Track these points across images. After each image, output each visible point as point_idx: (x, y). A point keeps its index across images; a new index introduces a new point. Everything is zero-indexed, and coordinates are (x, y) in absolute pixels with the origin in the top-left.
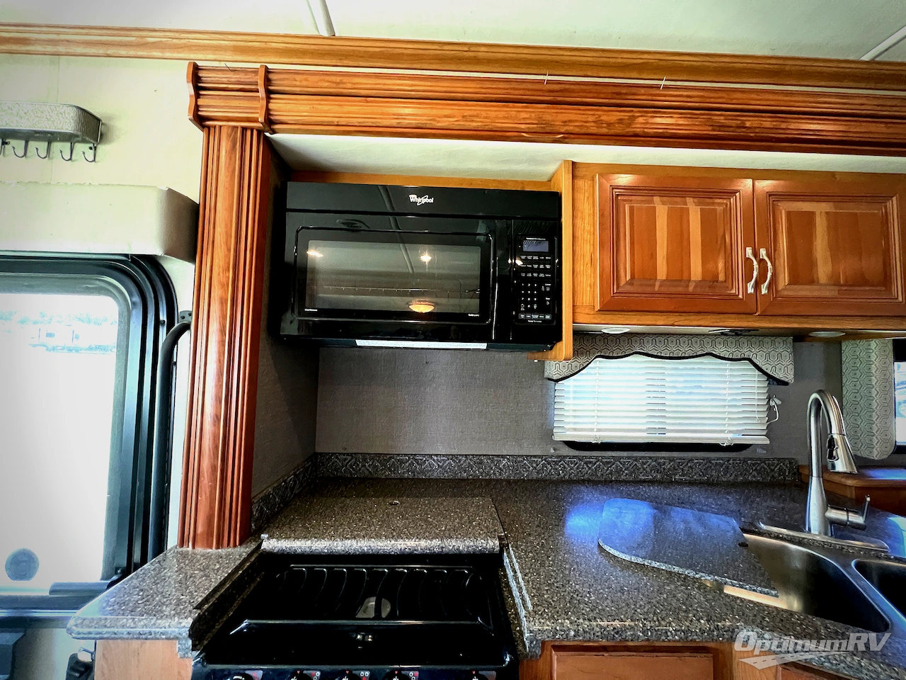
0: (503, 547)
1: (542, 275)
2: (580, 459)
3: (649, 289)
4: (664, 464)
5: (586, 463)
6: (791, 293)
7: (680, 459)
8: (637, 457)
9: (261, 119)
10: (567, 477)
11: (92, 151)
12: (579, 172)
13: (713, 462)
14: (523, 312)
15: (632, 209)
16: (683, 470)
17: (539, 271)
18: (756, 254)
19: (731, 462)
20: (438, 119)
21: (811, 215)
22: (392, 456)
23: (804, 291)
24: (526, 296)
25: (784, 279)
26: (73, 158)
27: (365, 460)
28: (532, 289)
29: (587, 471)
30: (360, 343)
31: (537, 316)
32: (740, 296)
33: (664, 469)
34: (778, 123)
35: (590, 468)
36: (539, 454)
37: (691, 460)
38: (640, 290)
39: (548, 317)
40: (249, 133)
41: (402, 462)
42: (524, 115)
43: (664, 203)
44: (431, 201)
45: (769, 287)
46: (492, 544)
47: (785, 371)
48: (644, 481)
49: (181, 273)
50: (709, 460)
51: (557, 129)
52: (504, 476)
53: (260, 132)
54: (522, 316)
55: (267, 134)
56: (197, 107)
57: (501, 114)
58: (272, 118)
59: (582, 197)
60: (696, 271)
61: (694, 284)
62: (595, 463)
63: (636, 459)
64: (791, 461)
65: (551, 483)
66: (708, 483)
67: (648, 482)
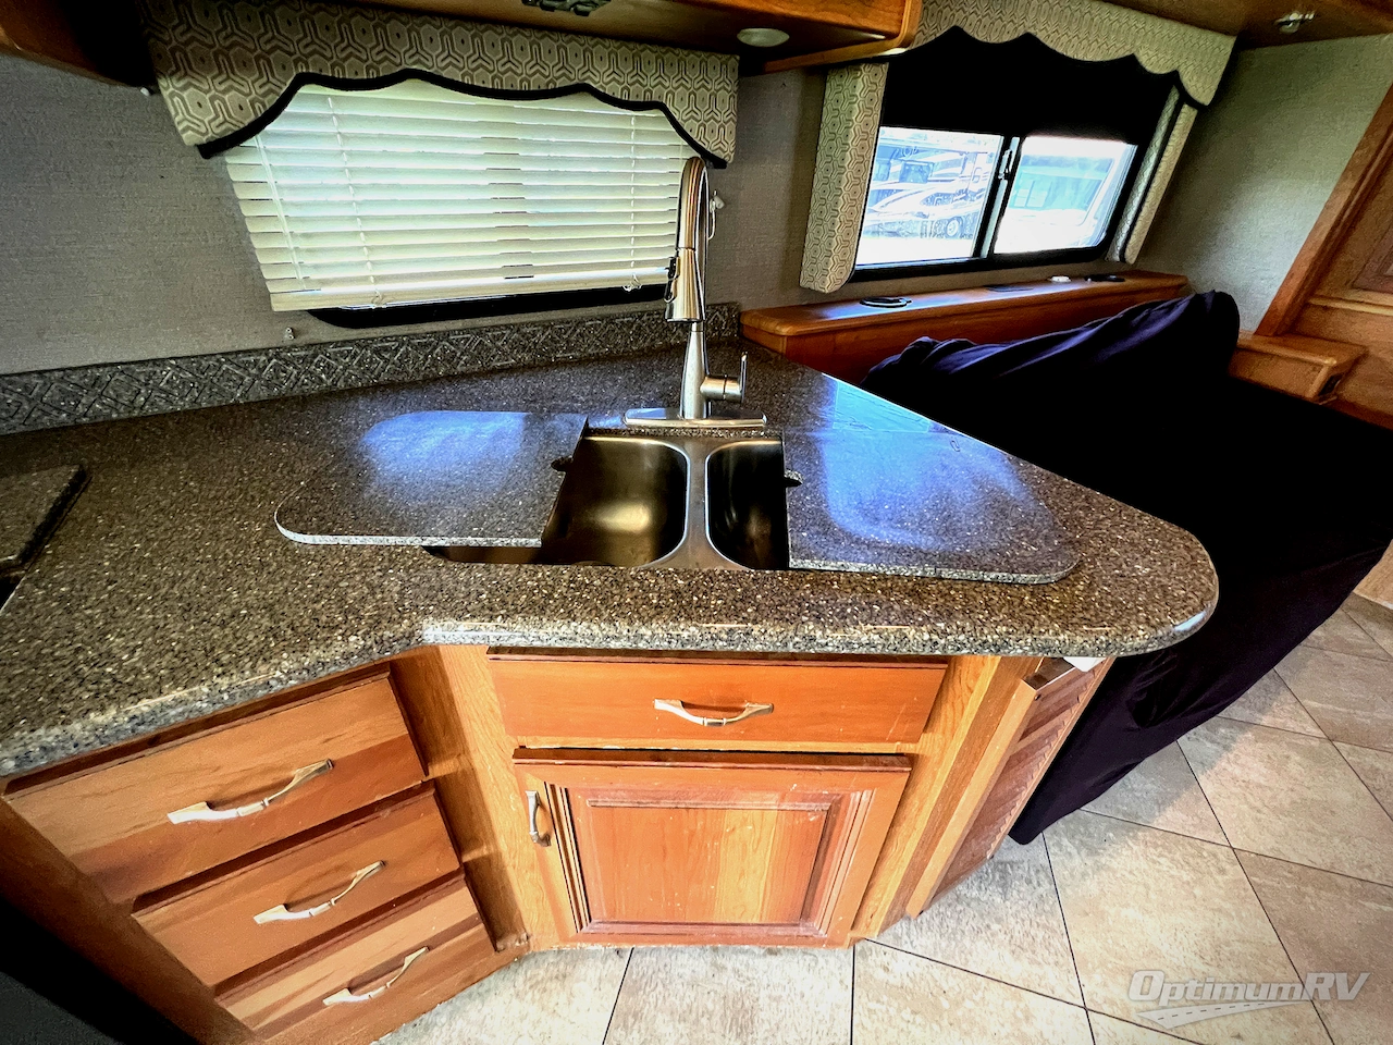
2: (363, 344)
4: (534, 336)
5: (377, 352)
7: (562, 323)
8: (480, 328)
10: (341, 384)
13: (617, 321)
16: (567, 342)
19: (645, 318)
29: (383, 370)
33: (535, 344)
35: (387, 361)
36: (260, 346)
37: (580, 323)
47: (722, 143)
48: (502, 370)
50: (610, 319)
52: (181, 404)
62: (397, 350)
63: (480, 332)
64: (730, 306)
65: (304, 401)
66: (610, 358)
67: (510, 370)
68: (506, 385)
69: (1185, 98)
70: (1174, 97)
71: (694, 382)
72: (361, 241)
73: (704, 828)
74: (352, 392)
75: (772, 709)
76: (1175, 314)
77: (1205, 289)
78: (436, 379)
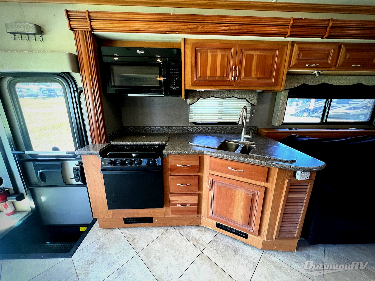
0: (166, 143)
1: (176, 75)
3: (205, 79)
4: (220, 128)
5: (199, 128)
6: (244, 80)
7: (225, 127)
9: (90, 29)
10: (193, 132)
11: (41, 37)
12: (187, 42)
14: (171, 86)
15: (201, 54)
16: (225, 130)
17: (175, 74)
18: (235, 68)
20: (141, 28)
21: (253, 56)
22: (144, 127)
23: (248, 79)
24: (172, 81)
25: (243, 75)
26: (36, 40)
27: (137, 128)
28: (174, 79)
30: (129, 95)
31: (175, 87)
32: (230, 81)
33: (220, 130)
34: (240, 28)
35: (200, 130)
36: (186, 126)
37: (228, 127)
38: (203, 79)
39: (178, 87)
40: (87, 32)
41: (147, 129)
42: (166, 26)
43: (210, 52)
44: (144, 52)
45: (238, 78)
46: (164, 143)
49: (77, 76)
50: (233, 127)
51: (176, 31)
52: (176, 132)
53: (90, 32)
54: (171, 87)
55: (92, 32)
56: (70, 25)
57: (159, 26)
58: (93, 28)
59: (188, 50)
60: (218, 74)
61: (218, 77)
62: (201, 128)
63: (213, 127)
64: (256, 127)
65: (189, 133)
66: (232, 133)
67: (216, 133)
68: (215, 135)
71: (243, 135)
72: (201, 115)
73: (233, 193)
74: (194, 133)
75: (243, 171)
78: (205, 133)
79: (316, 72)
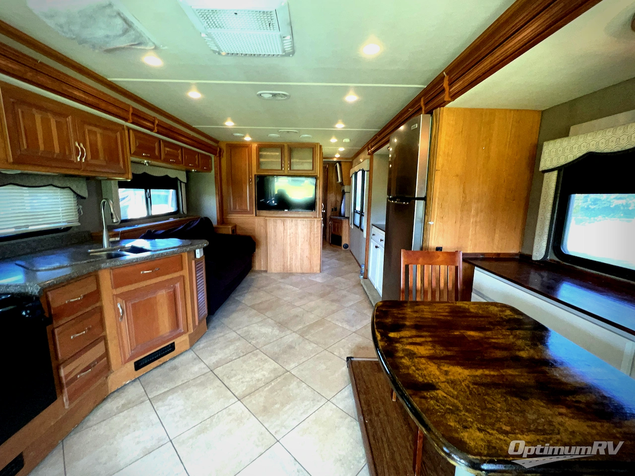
3: (36, 154)
6: (92, 162)
15: (22, 112)
18: (79, 145)
19: (64, 236)
21: (96, 133)
23: (97, 162)
25: (89, 158)
32: (76, 162)
43: (38, 113)
45: (85, 159)
47: (84, 193)
60: (57, 149)
61: (56, 154)
64: (88, 232)
69: (181, 182)
70: (179, 182)
71: (106, 240)
75: (159, 269)
76: (198, 222)
77: (202, 217)
79: (146, 161)
